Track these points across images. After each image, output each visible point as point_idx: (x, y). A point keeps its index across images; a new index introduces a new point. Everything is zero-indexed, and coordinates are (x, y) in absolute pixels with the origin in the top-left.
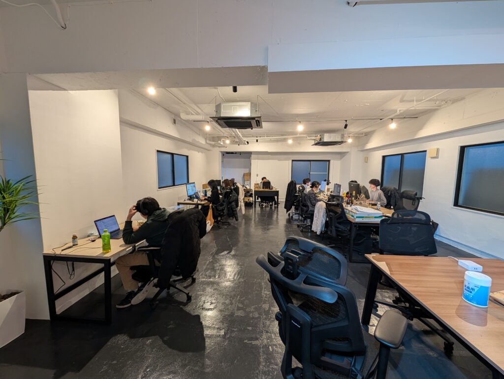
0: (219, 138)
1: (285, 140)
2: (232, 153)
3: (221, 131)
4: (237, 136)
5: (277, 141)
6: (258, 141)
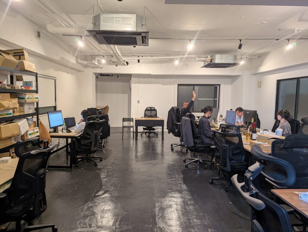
0: (93, 57)
1: (171, 61)
2: (108, 75)
3: (96, 48)
4: (115, 55)
5: (162, 62)
6: (140, 61)
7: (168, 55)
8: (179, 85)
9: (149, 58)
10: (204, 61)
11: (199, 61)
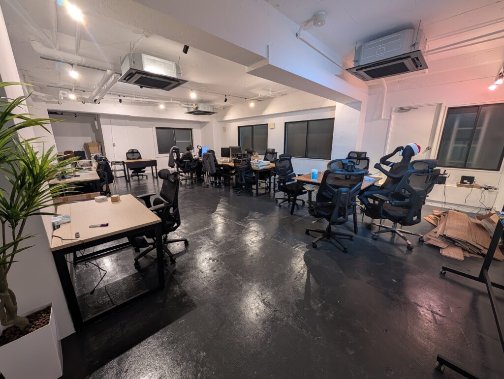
2: (56, 113)
6: (122, 101)
7: (151, 98)
8: (157, 128)
9: (134, 99)
10: (188, 108)
11: (185, 107)
